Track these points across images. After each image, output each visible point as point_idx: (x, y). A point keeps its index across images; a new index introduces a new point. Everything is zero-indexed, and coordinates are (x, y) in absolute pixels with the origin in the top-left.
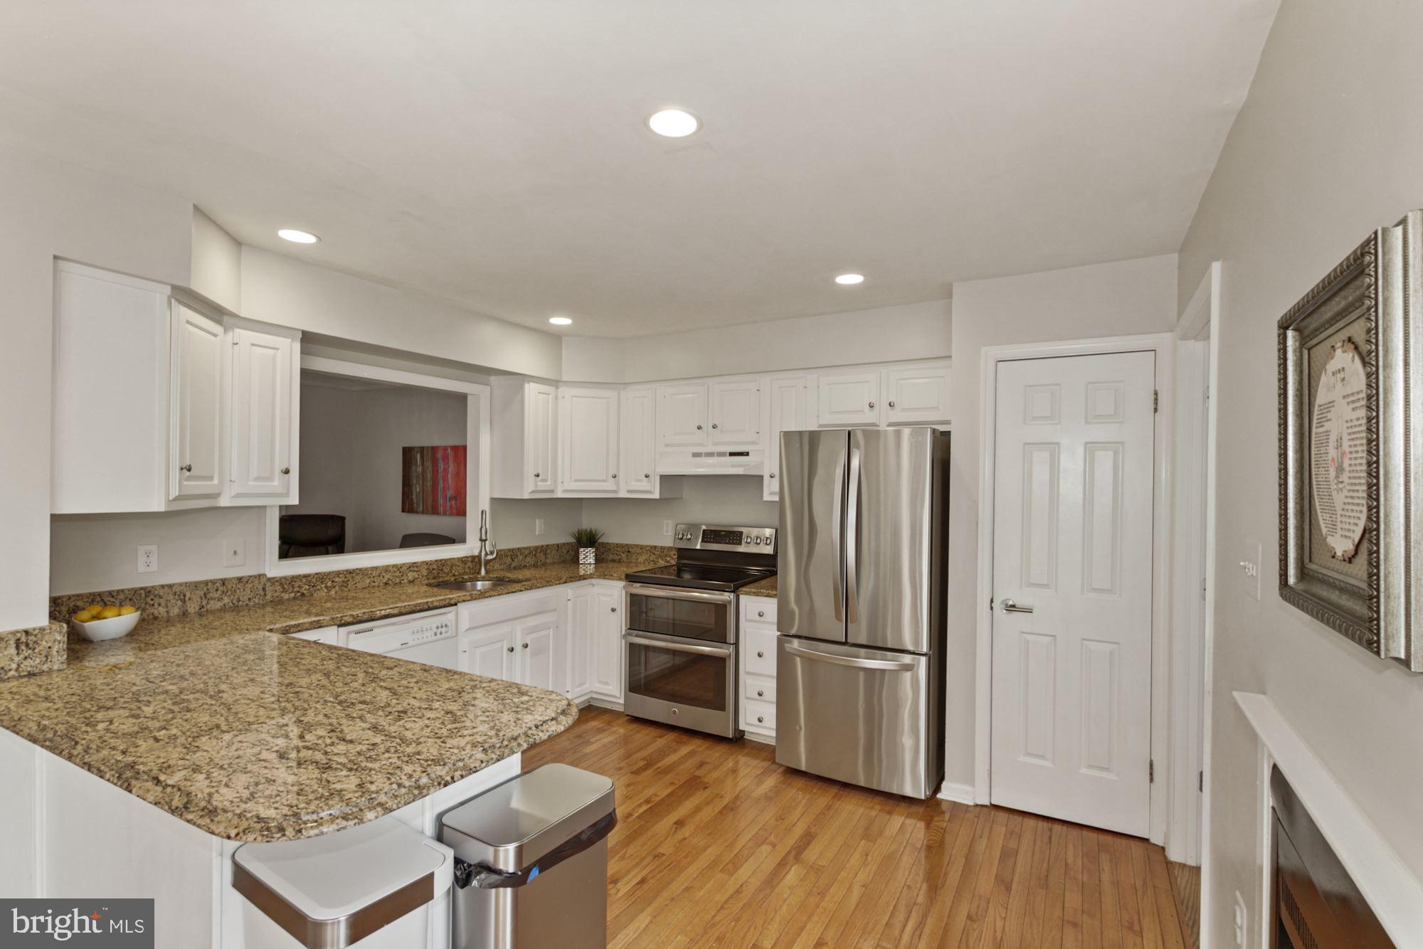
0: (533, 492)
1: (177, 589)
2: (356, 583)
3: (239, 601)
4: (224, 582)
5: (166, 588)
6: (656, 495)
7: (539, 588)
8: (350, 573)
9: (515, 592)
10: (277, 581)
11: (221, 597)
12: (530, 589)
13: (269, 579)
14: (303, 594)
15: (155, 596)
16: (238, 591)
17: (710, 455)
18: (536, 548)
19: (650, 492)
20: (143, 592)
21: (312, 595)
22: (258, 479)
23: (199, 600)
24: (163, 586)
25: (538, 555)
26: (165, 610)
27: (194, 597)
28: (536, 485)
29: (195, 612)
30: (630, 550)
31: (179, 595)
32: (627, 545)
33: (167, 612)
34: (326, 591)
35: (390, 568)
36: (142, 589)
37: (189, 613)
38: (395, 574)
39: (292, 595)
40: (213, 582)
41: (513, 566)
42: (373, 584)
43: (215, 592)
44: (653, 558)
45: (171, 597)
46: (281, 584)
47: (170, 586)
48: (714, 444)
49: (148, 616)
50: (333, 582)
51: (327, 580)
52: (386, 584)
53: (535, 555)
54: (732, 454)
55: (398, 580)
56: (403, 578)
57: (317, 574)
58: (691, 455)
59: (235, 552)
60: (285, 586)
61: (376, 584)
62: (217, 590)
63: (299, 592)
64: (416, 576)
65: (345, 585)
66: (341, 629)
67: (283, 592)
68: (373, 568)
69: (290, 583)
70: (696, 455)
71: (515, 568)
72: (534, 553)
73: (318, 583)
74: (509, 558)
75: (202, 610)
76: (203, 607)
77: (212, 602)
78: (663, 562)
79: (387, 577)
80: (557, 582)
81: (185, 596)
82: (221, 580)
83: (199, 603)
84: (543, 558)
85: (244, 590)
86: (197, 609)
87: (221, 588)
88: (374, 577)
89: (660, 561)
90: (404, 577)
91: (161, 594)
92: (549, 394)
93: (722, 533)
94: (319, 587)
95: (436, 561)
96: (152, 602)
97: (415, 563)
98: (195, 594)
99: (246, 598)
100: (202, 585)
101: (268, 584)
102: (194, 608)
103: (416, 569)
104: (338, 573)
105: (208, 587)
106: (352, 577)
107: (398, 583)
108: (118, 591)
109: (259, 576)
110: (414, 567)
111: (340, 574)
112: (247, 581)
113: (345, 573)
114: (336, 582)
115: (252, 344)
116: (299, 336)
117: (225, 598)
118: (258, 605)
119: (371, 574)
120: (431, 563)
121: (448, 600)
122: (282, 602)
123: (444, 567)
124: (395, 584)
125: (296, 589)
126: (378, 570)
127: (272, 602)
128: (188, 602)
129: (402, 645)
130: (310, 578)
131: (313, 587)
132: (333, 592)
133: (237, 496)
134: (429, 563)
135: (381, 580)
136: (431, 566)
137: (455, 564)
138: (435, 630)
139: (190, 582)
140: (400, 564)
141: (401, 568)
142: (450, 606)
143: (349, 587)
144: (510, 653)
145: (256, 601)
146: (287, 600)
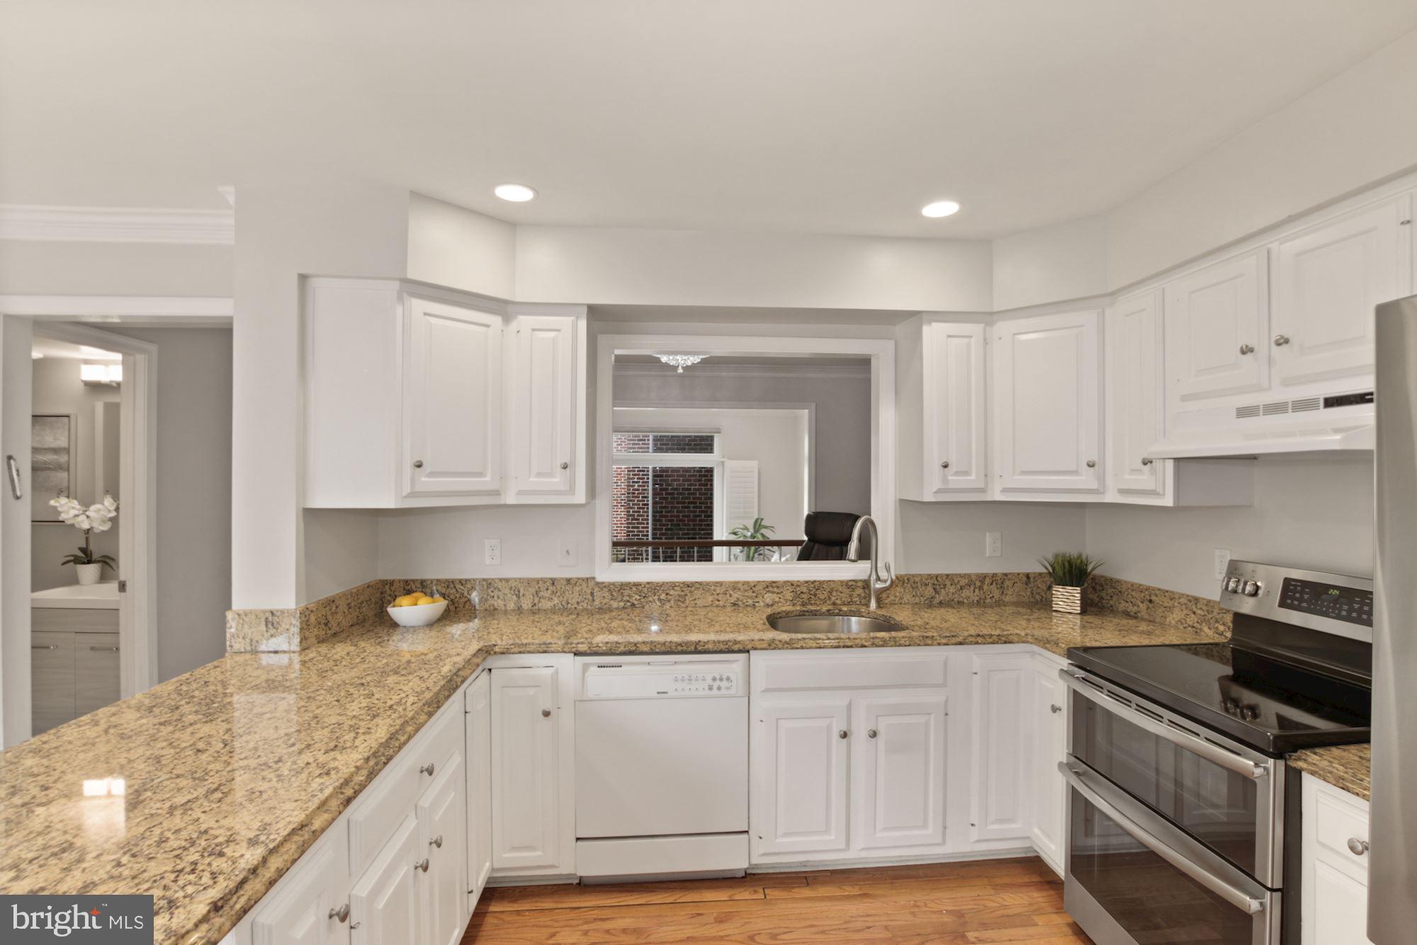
0: (939, 491)
1: (513, 584)
2: (695, 599)
3: (568, 603)
4: (553, 582)
5: (504, 582)
6: (1168, 501)
7: (900, 645)
8: (688, 586)
9: (851, 647)
10: (605, 587)
11: (551, 596)
12: (883, 646)
13: (598, 584)
14: (633, 605)
15: (495, 589)
16: (567, 593)
17: (1276, 408)
18: (983, 578)
19: (1153, 493)
20: (484, 583)
21: (643, 607)
22: (539, 475)
23: (531, 597)
24: (501, 580)
25: (985, 587)
26: (503, 603)
27: (527, 593)
28: (945, 480)
29: (528, 610)
30: (1153, 598)
31: (514, 590)
32: (1148, 589)
33: (505, 605)
34: (659, 604)
35: (740, 586)
36: (484, 580)
37: (523, 609)
38: (746, 594)
39: (622, 604)
40: (544, 580)
41: (936, 601)
42: (717, 603)
43: (545, 591)
44: (1192, 619)
45: (507, 591)
46: (610, 590)
47: (507, 580)
48: (1288, 382)
49: (489, 606)
50: (667, 594)
51: (661, 591)
52: (734, 604)
53: (981, 588)
54: (1331, 402)
55: (750, 602)
56: (757, 600)
57: (648, 583)
58: (1234, 413)
59: (568, 552)
60: (614, 593)
61: (721, 603)
62: (547, 589)
63: (629, 601)
64: (777, 599)
65: (683, 600)
66: (578, 658)
67: (612, 599)
68: (717, 583)
69: (619, 591)
70: (1244, 412)
71: (941, 602)
72: (978, 584)
73: (650, 594)
74: (930, 588)
75: (535, 608)
76: (535, 604)
77: (542, 600)
78: (1210, 633)
79: (735, 596)
80: (944, 641)
81: (519, 592)
82: (551, 579)
83: (532, 601)
84: (997, 594)
85: (573, 593)
86: (530, 606)
87: (551, 588)
88: (718, 594)
89: (1206, 629)
90: (760, 599)
91: (499, 587)
92: (971, 337)
93: (1331, 591)
94: (651, 599)
95: (807, 582)
96: (492, 594)
97: (774, 582)
98: (528, 591)
99: (574, 601)
100: (535, 583)
101: (596, 589)
102: (528, 604)
103: (776, 590)
104: (673, 585)
105: (539, 585)
106: (691, 592)
107: (749, 606)
108: (466, 580)
109: (587, 579)
110: (773, 587)
111: (676, 586)
112: (576, 584)
113: (682, 585)
114: (671, 595)
115: (534, 330)
116: (585, 310)
117: (555, 598)
118: (587, 610)
119: (714, 590)
120: (799, 584)
121: (731, 643)
122: (610, 610)
123: (818, 592)
124: (747, 606)
125: (626, 598)
126: (723, 587)
127: (601, 610)
128: (522, 598)
129: (658, 693)
130: (640, 588)
131: (644, 597)
132: (667, 606)
133: (520, 493)
134: (795, 584)
135: (727, 600)
136: (798, 589)
137: (836, 589)
138: (710, 682)
139: (524, 579)
140: (754, 582)
141: (754, 586)
142: (733, 652)
143: (687, 602)
144: (841, 739)
145: (585, 606)
146: (616, 608)
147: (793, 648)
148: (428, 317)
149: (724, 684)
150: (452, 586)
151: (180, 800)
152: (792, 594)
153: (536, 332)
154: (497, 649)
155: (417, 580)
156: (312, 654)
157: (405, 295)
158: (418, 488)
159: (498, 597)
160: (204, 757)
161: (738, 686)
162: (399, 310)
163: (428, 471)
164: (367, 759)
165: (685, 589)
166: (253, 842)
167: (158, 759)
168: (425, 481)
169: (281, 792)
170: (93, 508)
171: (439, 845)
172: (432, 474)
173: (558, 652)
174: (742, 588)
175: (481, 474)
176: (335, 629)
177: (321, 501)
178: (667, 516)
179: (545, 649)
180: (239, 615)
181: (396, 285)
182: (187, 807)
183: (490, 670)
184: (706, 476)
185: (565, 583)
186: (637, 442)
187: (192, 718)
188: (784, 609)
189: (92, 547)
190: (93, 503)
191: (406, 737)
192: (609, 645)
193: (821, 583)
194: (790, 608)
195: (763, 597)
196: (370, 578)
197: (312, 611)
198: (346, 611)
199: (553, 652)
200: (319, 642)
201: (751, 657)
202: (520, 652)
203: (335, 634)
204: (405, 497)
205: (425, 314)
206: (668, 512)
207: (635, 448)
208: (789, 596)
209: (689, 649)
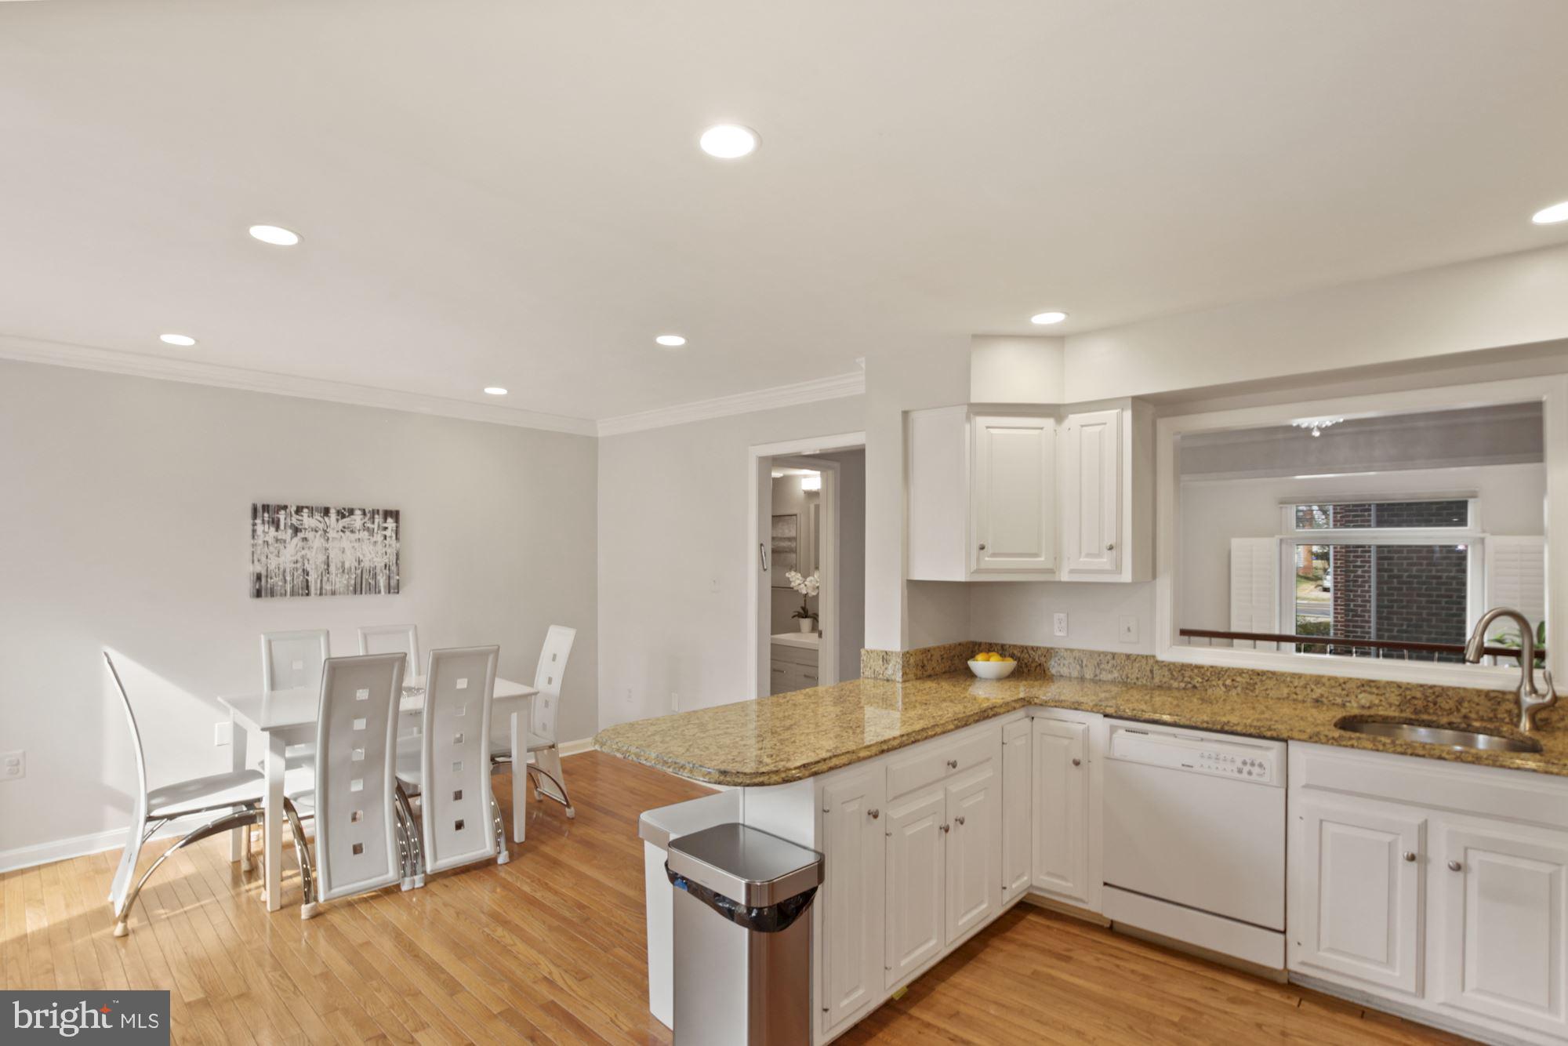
1: (1077, 654)
2: (1266, 690)
3: (1128, 678)
4: (1114, 655)
8: (1258, 674)
10: (1165, 666)
11: (1111, 669)
13: (1158, 662)
14: (1195, 687)
16: (1127, 668)
21: (1206, 690)
22: (1088, 555)
23: (1094, 668)
24: (1066, 650)
26: (1068, 670)
27: (1089, 664)
29: (1090, 679)
31: (1078, 660)
33: (1070, 673)
34: (1224, 690)
35: (1324, 680)
37: (1086, 678)
38: (1333, 691)
39: (1183, 685)
40: (1105, 654)
42: (1295, 696)
43: (1106, 664)
45: (1071, 660)
46: (1170, 670)
47: (1072, 650)
49: (1056, 672)
50: (1233, 680)
51: (1226, 677)
52: (1317, 701)
56: (1348, 699)
57: (1212, 667)
59: (1129, 629)
60: (1175, 673)
61: (1300, 697)
62: (1108, 662)
63: (1190, 683)
64: (1377, 702)
65: (1252, 688)
66: (1107, 720)
67: (1172, 679)
69: (1179, 671)
73: (1213, 678)
75: (1096, 678)
76: (1097, 675)
77: (1103, 672)
79: (1319, 691)
81: (1082, 661)
82: (1112, 653)
83: (1093, 671)
85: (1132, 668)
86: (1092, 676)
87: (1111, 661)
88: (1295, 687)
90: (1352, 698)
94: (1214, 683)
95: (1421, 686)
97: (1373, 681)
98: (1090, 662)
99: (1134, 676)
100: (1096, 655)
101: (1156, 667)
102: (1090, 675)
103: (1375, 691)
104: (1241, 672)
105: (1101, 658)
106: (1261, 681)
107: (1337, 705)
108: (1037, 648)
109: (1147, 656)
110: (1370, 687)
111: (1243, 673)
112: (1135, 660)
113: (1250, 673)
114: (1238, 682)
115: (1082, 426)
116: (1130, 402)
117: (1115, 672)
118: (1146, 686)
119: (1291, 682)
120: (1409, 686)
121: (1265, 729)
122: (1170, 688)
123: (1439, 700)
124: (1334, 704)
125: (1186, 679)
126: (1302, 679)
127: (1160, 687)
128: (1085, 669)
129: (1183, 765)
130: (1203, 671)
131: (1207, 681)
132: (1233, 692)
133: (1072, 571)
134: (1404, 687)
135: (1308, 694)
136: (1408, 692)
137: (1468, 699)
138: (1240, 765)
139: (1086, 651)
140: (1344, 678)
141: (1344, 683)
142: (1264, 737)
143: (1257, 692)
144: (1406, 862)
145: (1145, 682)
146: (1176, 689)
147: (1340, 745)
148: (991, 430)
149: (1256, 770)
150: (1025, 651)
151: (807, 731)
152: (1399, 698)
153: (1084, 428)
154: (1036, 701)
155: (998, 644)
156: (907, 684)
157: (972, 415)
158: (983, 566)
159: (1064, 665)
160: (824, 719)
161: (1273, 774)
162: (967, 427)
163: (991, 552)
164: (902, 736)
165: (1254, 677)
166: (828, 751)
167: (805, 716)
168: (988, 561)
169: (851, 738)
170: (808, 579)
171: (962, 823)
172: (994, 555)
173: (1087, 711)
174: (1327, 684)
175: (1036, 555)
176: (930, 672)
177: (921, 574)
178: (1401, 614)
179: (1076, 706)
180: (868, 652)
181: (965, 408)
182: (808, 734)
183: (1033, 718)
184: (1457, 560)
185: (1124, 658)
186: (1359, 513)
187: (828, 703)
188: (1381, 713)
189: (808, 607)
190: (809, 575)
191: (933, 733)
192: (1135, 712)
193: (1449, 688)
194: (1396, 714)
195: (1357, 697)
196: (963, 639)
197: (912, 655)
198: (940, 661)
199: (1083, 710)
200: (916, 679)
201: (1289, 747)
202: (1056, 706)
203: (930, 676)
204: (973, 573)
205: (988, 427)
206: (1403, 607)
207: (1357, 521)
208: (1395, 699)
209: (1215, 728)
